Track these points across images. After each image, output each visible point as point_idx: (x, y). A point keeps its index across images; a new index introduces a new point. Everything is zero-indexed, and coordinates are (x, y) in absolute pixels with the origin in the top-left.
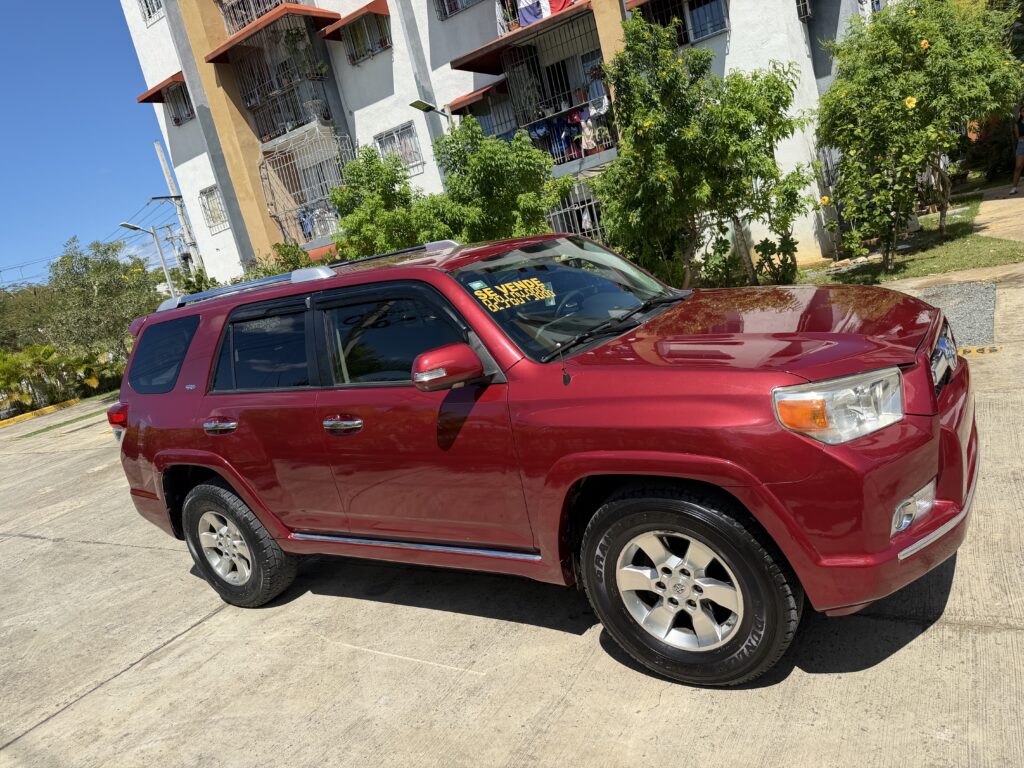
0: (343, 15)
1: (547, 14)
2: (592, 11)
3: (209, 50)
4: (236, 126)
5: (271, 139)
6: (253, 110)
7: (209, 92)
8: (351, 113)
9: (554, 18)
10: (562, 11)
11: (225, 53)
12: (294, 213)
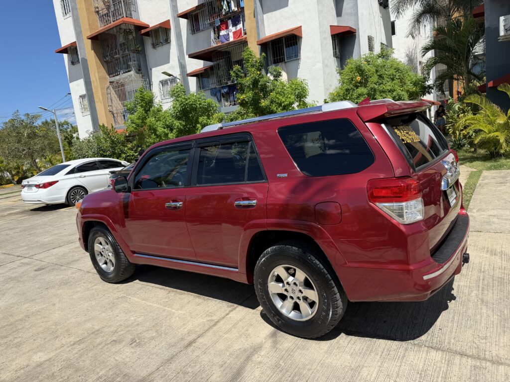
0: (151, 26)
1: (231, 39)
2: (247, 42)
3: (89, 34)
4: (98, 69)
5: (114, 76)
6: (107, 62)
7: (87, 51)
8: (151, 69)
9: (234, 42)
10: (239, 39)
11: (96, 36)
12: (121, 111)
